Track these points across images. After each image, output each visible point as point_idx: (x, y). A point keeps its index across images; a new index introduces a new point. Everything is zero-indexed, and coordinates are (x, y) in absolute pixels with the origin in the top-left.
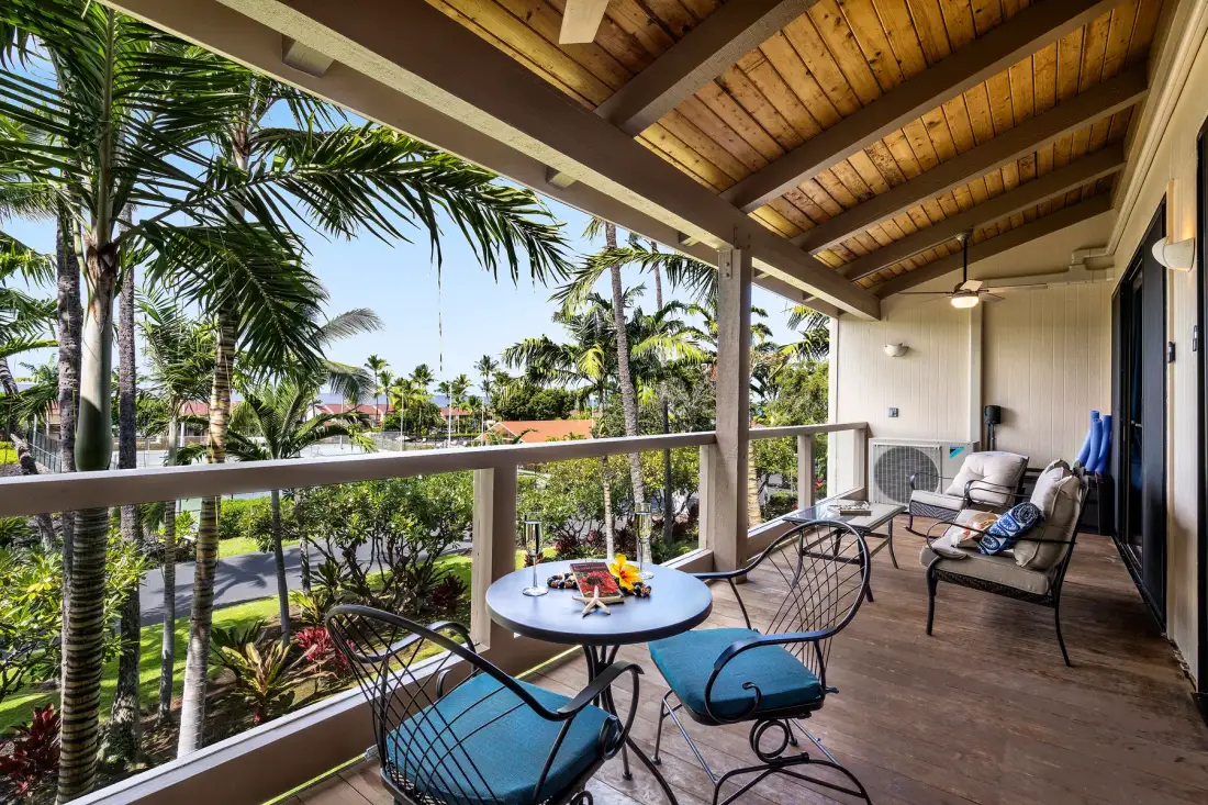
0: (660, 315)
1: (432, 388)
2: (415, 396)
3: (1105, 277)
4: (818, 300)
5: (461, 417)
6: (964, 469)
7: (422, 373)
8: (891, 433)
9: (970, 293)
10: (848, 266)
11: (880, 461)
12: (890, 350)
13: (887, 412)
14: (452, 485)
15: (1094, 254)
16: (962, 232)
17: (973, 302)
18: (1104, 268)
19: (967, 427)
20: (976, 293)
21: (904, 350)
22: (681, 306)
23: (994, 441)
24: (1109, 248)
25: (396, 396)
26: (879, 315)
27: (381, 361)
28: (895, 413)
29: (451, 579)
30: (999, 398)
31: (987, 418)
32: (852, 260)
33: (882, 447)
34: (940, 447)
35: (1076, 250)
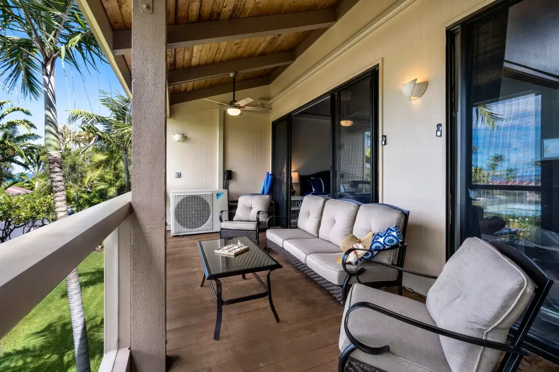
3: (269, 113)
11: (178, 204)
12: (177, 137)
13: (174, 175)
15: (265, 102)
16: (233, 72)
19: (217, 184)
21: (184, 138)
23: (228, 188)
28: (179, 175)
31: (226, 177)
33: (179, 197)
34: (212, 194)
35: (260, 99)
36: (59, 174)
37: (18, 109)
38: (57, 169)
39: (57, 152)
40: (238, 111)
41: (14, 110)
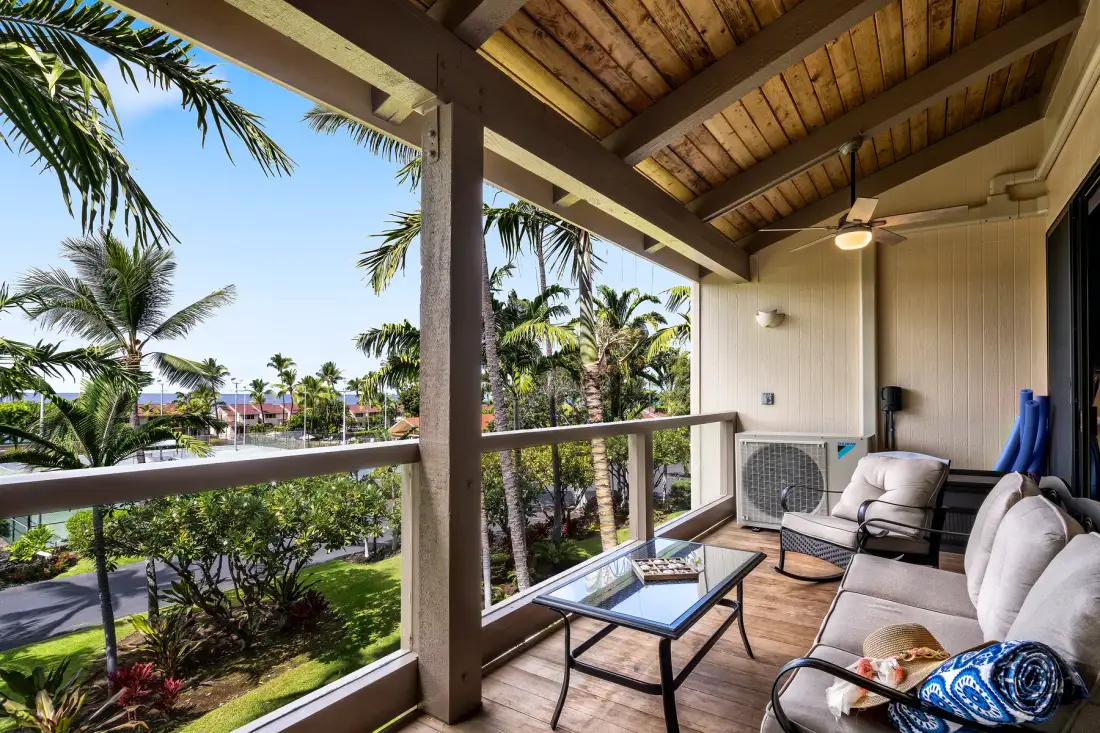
0: (540, 300)
1: (340, 386)
2: (321, 395)
3: (1036, 209)
4: (666, 249)
5: (370, 414)
6: (856, 477)
7: (329, 371)
8: (767, 425)
9: (859, 226)
10: (699, 201)
11: (749, 461)
12: (762, 319)
13: (760, 399)
14: (308, 491)
15: (1020, 179)
16: (847, 140)
17: (865, 238)
18: (1034, 197)
19: (860, 420)
20: (869, 226)
21: (779, 318)
22: (561, 290)
23: (893, 433)
24: (1040, 172)
25: (301, 395)
26: (748, 274)
27: (284, 361)
28: (770, 400)
29: (312, 595)
30: (902, 375)
31: (885, 403)
32: (703, 192)
33: (752, 445)
34: (826, 444)
35: (996, 176)
36: (594, 396)
37: (646, 298)
38: (593, 390)
39: (592, 364)
40: (864, 237)
41: (641, 300)
